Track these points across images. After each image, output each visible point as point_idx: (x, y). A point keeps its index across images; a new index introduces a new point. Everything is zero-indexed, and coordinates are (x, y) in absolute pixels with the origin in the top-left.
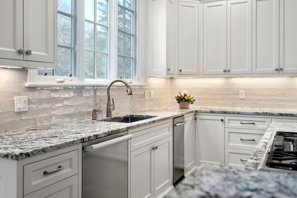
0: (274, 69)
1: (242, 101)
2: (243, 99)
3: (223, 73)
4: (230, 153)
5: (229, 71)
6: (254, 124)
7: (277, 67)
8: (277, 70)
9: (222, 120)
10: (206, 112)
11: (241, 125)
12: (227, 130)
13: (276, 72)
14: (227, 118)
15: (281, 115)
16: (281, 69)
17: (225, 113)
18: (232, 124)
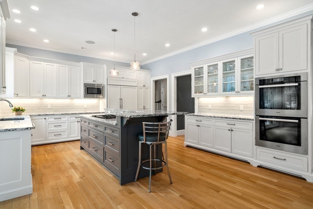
0: (67, 96)
1: (49, 110)
2: (49, 109)
3: (42, 96)
4: (49, 133)
5: (45, 96)
6: (60, 118)
7: (68, 95)
8: (68, 96)
9: (45, 119)
10: (36, 115)
11: (54, 120)
12: (47, 123)
13: (68, 97)
14: (47, 117)
15: (72, 114)
16: (70, 96)
17: (47, 115)
18: (50, 120)
